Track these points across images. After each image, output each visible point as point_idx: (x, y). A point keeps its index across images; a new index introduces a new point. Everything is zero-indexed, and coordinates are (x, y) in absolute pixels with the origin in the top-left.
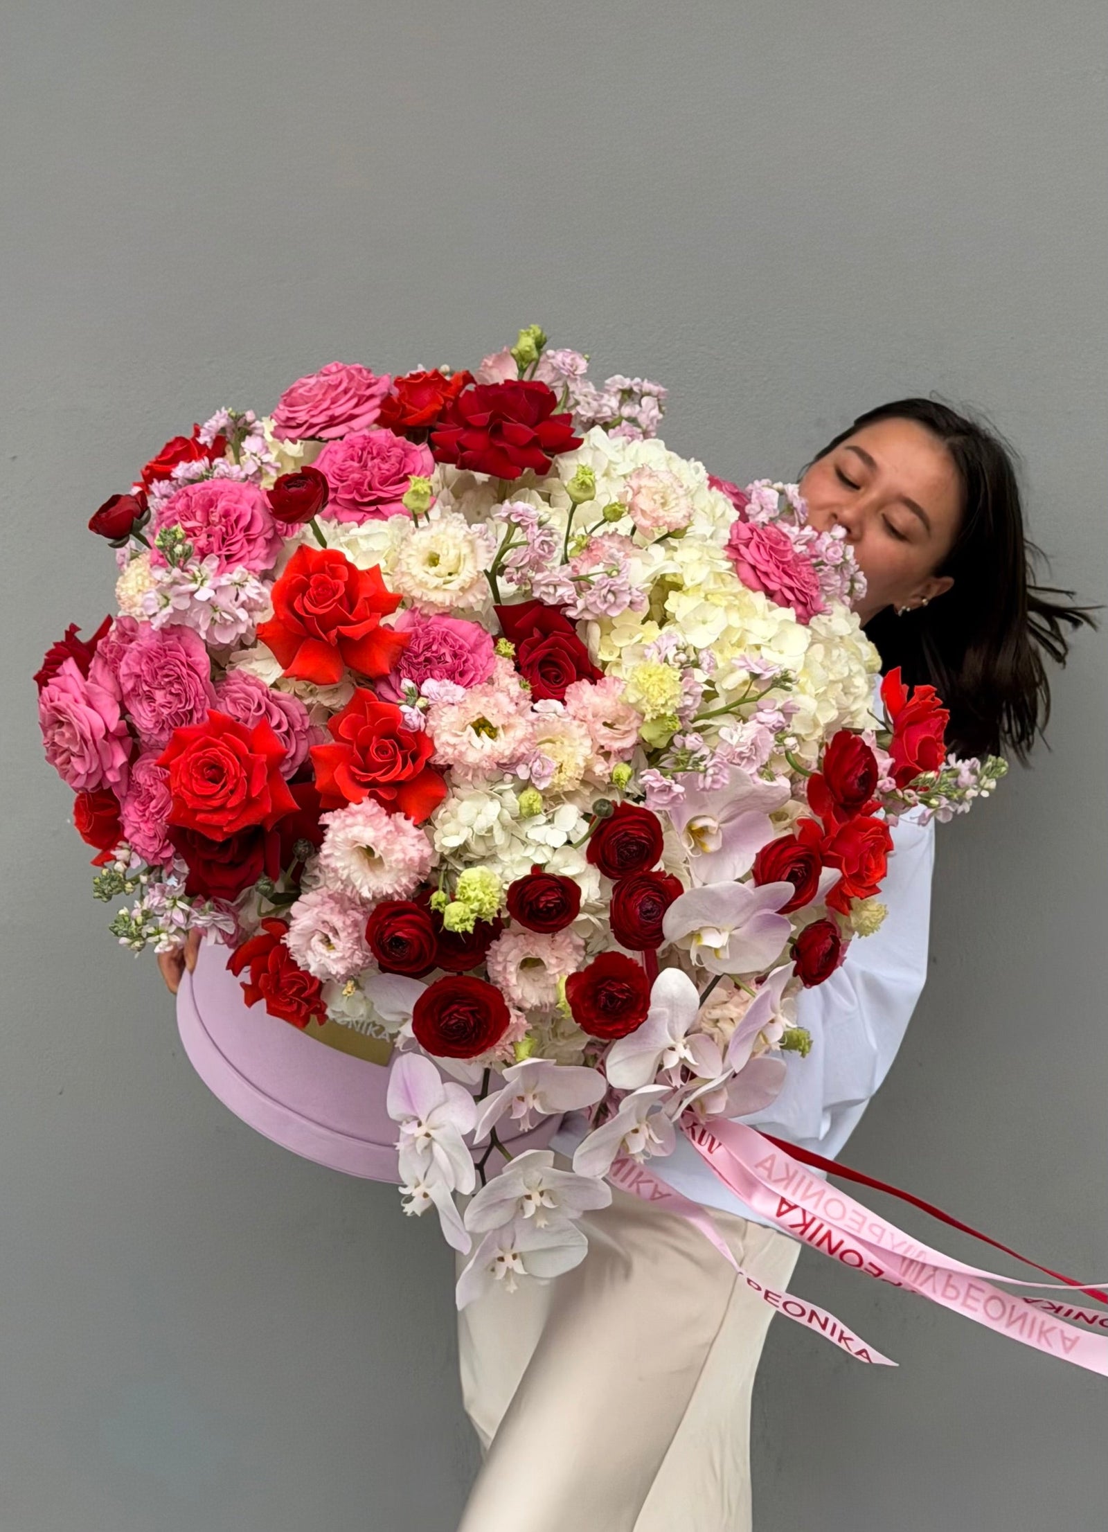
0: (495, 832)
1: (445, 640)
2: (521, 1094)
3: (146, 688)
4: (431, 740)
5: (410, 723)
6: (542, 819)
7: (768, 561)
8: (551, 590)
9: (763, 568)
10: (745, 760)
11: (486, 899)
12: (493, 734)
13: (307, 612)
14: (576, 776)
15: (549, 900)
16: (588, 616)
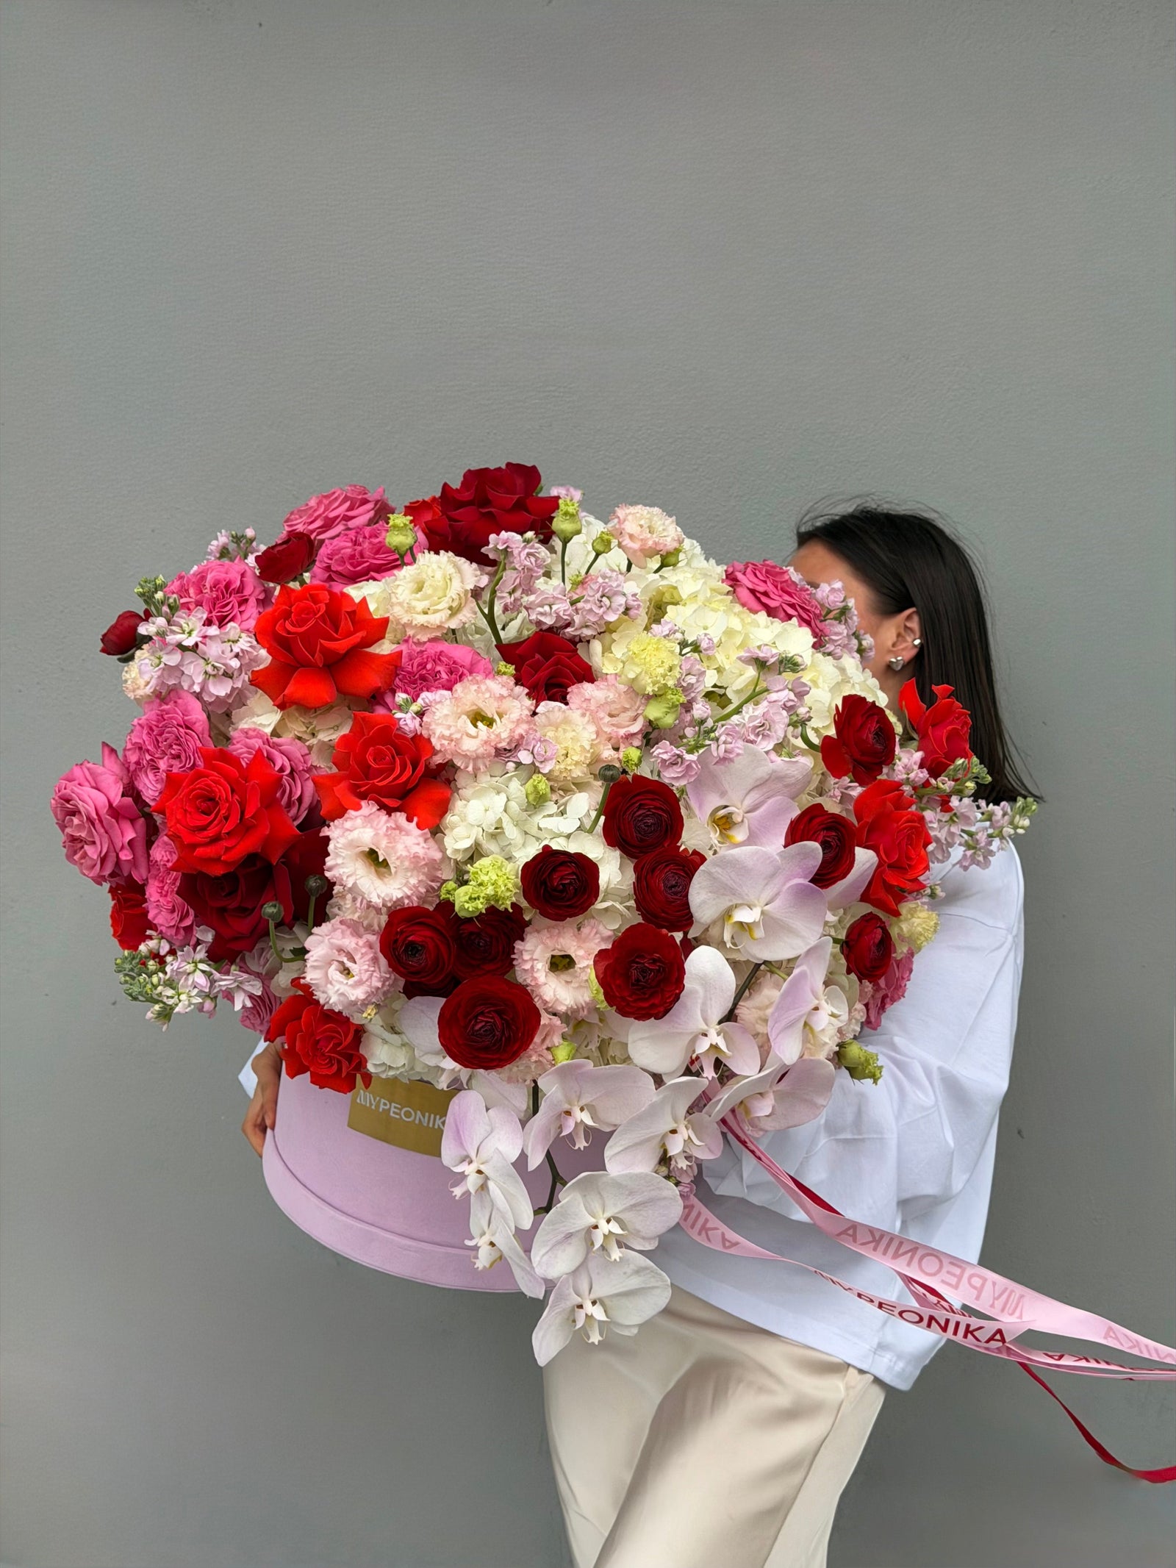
0: (504, 825)
1: (440, 660)
2: (566, 1107)
3: (148, 757)
4: (429, 740)
5: (406, 728)
6: (552, 808)
7: (765, 582)
8: (547, 608)
9: (761, 588)
10: (761, 736)
11: (500, 883)
12: (490, 723)
13: (289, 632)
14: (583, 759)
15: (564, 878)
16: (587, 632)
